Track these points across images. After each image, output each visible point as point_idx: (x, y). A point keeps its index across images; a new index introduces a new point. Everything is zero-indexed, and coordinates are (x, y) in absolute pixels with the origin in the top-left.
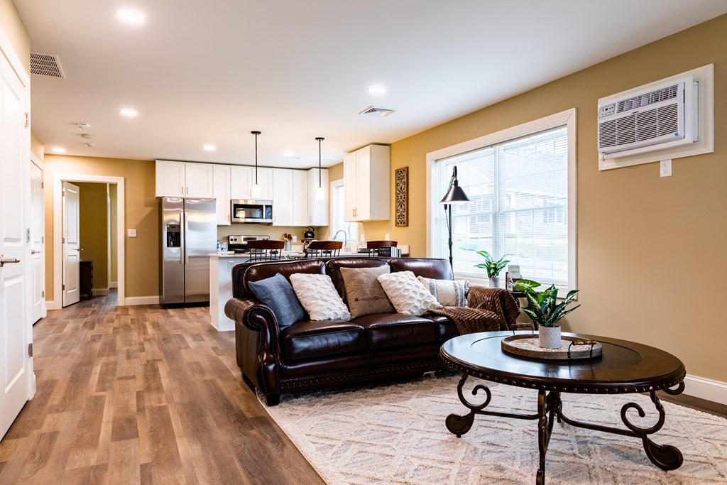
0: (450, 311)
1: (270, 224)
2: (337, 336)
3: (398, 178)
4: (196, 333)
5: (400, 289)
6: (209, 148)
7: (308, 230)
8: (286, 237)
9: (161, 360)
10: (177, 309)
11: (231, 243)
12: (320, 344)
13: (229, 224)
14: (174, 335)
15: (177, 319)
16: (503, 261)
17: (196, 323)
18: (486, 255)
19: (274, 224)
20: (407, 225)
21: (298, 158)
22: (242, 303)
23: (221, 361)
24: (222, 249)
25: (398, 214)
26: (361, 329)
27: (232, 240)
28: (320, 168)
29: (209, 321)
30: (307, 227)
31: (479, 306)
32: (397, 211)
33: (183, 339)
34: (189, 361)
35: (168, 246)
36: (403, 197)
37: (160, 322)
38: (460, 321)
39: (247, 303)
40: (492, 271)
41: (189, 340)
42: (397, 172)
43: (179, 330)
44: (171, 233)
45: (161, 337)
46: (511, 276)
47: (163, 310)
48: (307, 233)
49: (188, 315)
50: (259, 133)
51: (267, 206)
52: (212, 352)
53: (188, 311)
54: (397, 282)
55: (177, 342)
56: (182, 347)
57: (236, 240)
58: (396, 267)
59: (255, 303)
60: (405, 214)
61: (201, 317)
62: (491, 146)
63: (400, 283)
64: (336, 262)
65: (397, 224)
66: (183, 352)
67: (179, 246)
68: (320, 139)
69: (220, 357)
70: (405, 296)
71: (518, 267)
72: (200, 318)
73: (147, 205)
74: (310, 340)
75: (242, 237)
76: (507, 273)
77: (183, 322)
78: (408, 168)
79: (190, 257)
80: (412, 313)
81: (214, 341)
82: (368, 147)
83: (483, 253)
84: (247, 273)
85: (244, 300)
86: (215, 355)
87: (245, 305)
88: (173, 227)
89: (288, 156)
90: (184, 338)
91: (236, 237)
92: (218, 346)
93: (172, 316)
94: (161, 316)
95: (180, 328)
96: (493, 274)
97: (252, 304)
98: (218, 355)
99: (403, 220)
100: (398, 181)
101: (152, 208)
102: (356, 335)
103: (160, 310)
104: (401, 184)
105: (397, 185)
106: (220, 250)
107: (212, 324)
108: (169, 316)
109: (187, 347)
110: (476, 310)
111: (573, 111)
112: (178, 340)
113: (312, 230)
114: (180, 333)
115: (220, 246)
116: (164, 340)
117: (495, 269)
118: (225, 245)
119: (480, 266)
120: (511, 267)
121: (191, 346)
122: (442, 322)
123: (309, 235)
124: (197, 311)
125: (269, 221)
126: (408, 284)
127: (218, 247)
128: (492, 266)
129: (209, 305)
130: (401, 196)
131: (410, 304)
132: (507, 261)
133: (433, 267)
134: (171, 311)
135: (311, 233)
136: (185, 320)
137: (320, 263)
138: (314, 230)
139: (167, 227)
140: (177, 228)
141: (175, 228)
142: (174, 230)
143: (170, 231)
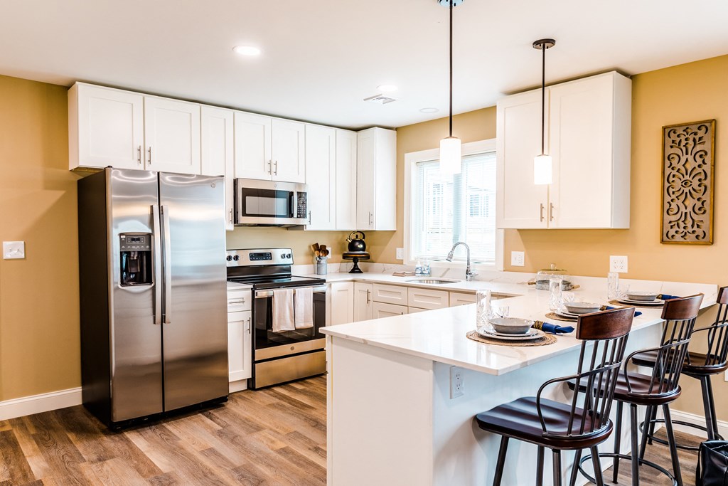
3: (673, 144)
7: (353, 237)
8: (317, 250)
11: (229, 264)
13: (232, 227)
19: (309, 228)
20: (710, 243)
25: (672, 218)
27: (229, 258)
30: (354, 232)
32: (667, 211)
35: (123, 283)
44: (128, 253)
48: (354, 241)
51: (300, 194)
57: (236, 258)
65: (666, 239)
67: (149, 280)
73: (50, 185)
75: (249, 252)
78: (713, 122)
88: (134, 238)
91: (239, 253)
99: (692, 231)
100: (673, 150)
101: (62, 193)
104: (687, 156)
113: (360, 237)
123: (359, 246)
125: (299, 221)
130: (686, 181)
134: (144, 448)
135: (361, 242)
138: (364, 238)
139: (121, 239)
140: (144, 240)
141: (138, 239)
142: (136, 245)
143: (129, 249)
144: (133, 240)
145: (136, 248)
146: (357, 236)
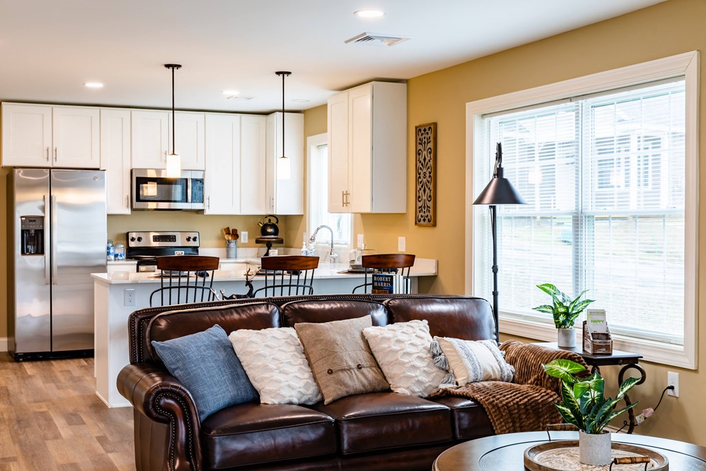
0: (479, 390)
1: (201, 211)
2: (291, 433)
3: (419, 142)
4: (70, 410)
5: (396, 352)
6: (94, 85)
7: (266, 221)
8: (228, 233)
9: (14, 459)
10: (39, 363)
11: (132, 244)
12: (263, 444)
13: (128, 211)
14: (35, 413)
15: (39, 382)
16: (580, 300)
17: (70, 391)
18: (552, 291)
19: (207, 212)
20: (435, 225)
21: (249, 99)
22: (145, 377)
23: (112, 464)
24: (116, 256)
25: (420, 204)
26: (330, 422)
27: (133, 239)
28: (284, 111)
29: (93, 387)
30: (266, 216)
31: (532, 379)
32: (418, 198)
33: (49, 420)
34: (60, 461)
35: (23, 253)
36: (428, 175)
37: (10, 388)
38: (494, 407)
39: (152, 378)
40: (562, 318)
41: (59, 422)
42: (418, 129)
43: (43, 405)
44: (28, 231)
45: (13, 416)
46: (591, 328)
47: (15, 365)
48: (265, 226)
49: (59, 374)
50: (179, 66)
51: (195, 181)
52: (97, 445)
53: (58, 366)
54: (393, 341)
55: (40, 426)
56: (50, 435)
57: (139, 239)
58: (397, 315)
59: (163, 380)
60: (430, 204)
61: (80, 379)
62: (570, 99)
63: (399, 341)
64: (296, 306)
65: (417, 222)
66: (51, 445)
67: (42, 253)
68: (283, 73)
69: (111, 456)
70: (404, 364)
71: (603, 313)
72: (76, 381)
74: (248, 439)
75: (152, 234)
76: (585, 323)
77: (50, 390)
78: (435, 124)
79: (59, 267)
80: (413, 392)
81: (102, 426)
82: (369, 86)
83: (546, 288)
84: (151, 327)
85: (147, 373)
86: (103, 452)
87: (149, 381)
88: (31, 219)
89: (231, 96)
90: (52, 420)
91: (141, 235)
92: (108, 435)
93: (30, 377)
94: (12, 376)
95: (44, 401)
96: (564, 323)
97: (158, 380)
98: (107, 452)
99: (427, 215)
100: (420, 147)
102: (321, 431)
103: (10, 365)
104: (425, 153)
105: (418, 153)
106: (112, 257)
107: (97, 393)
108: (25, 377)
109: (57, 436)
110: (524, 387)
111: (694, 55)
112: (42, 422)
113: (274, 221)
114: (44, 409)
115: (112, 251)
116: (19, 421)
117: (567, 314)
118: (121, 249)
119: (541, 309)
120: (591, 313)
121: (63, 434)
122: (463, 409)
123: (270, 230)
124: (73, 366)
125: (198, 206)
126: (412, 344)
127: (108, 253)
128: (562, 310)
129: (93, 356)
130: (425, 173)
131: (410, 377)
132: (589, 301)
133: (460, 312)
134: (28, 367)
135: (274, 226)
136: (53, 385)
137: (271, 307)
138: (277, 222)
139: (22, 220)
140: (38, 222)
141: (34, 221)
142: (32, 225)
143: (27, 228)
144: (31, 221)
145: (33, 227)
146: (270, 220)
